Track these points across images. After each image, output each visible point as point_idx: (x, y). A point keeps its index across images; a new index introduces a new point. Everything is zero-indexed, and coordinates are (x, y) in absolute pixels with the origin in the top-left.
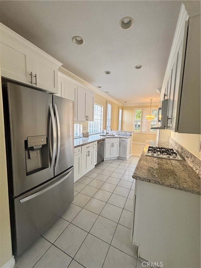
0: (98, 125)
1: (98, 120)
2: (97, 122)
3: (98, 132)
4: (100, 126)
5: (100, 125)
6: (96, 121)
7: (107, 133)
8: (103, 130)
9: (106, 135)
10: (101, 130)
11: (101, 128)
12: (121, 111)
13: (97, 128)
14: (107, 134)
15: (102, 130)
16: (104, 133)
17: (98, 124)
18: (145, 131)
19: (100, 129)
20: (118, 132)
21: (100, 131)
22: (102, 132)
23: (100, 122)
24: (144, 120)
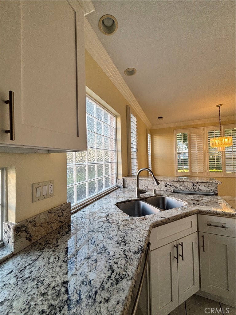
0: (110, 166)
1: (109, 152)
2: (106, 159)
3: (111, 186)
4: (114, 168)
5: (114, 164)
6: (103, 155)
7: (140, 192)
8: (123, 179)
9: (136, 197)
10: (117, 178)
11: (117, 174)
12: (149, 136)
13: (106, 174)
14: (142, 195)
15: (121, 177)
16: (126, 186)
17: (110, 164)
18: (199, 171)
19: (115, 176)
20: (169, 183)
21: (115, 180)
22: (121, 183)
23: (114, 156)
24: (195, 150)
